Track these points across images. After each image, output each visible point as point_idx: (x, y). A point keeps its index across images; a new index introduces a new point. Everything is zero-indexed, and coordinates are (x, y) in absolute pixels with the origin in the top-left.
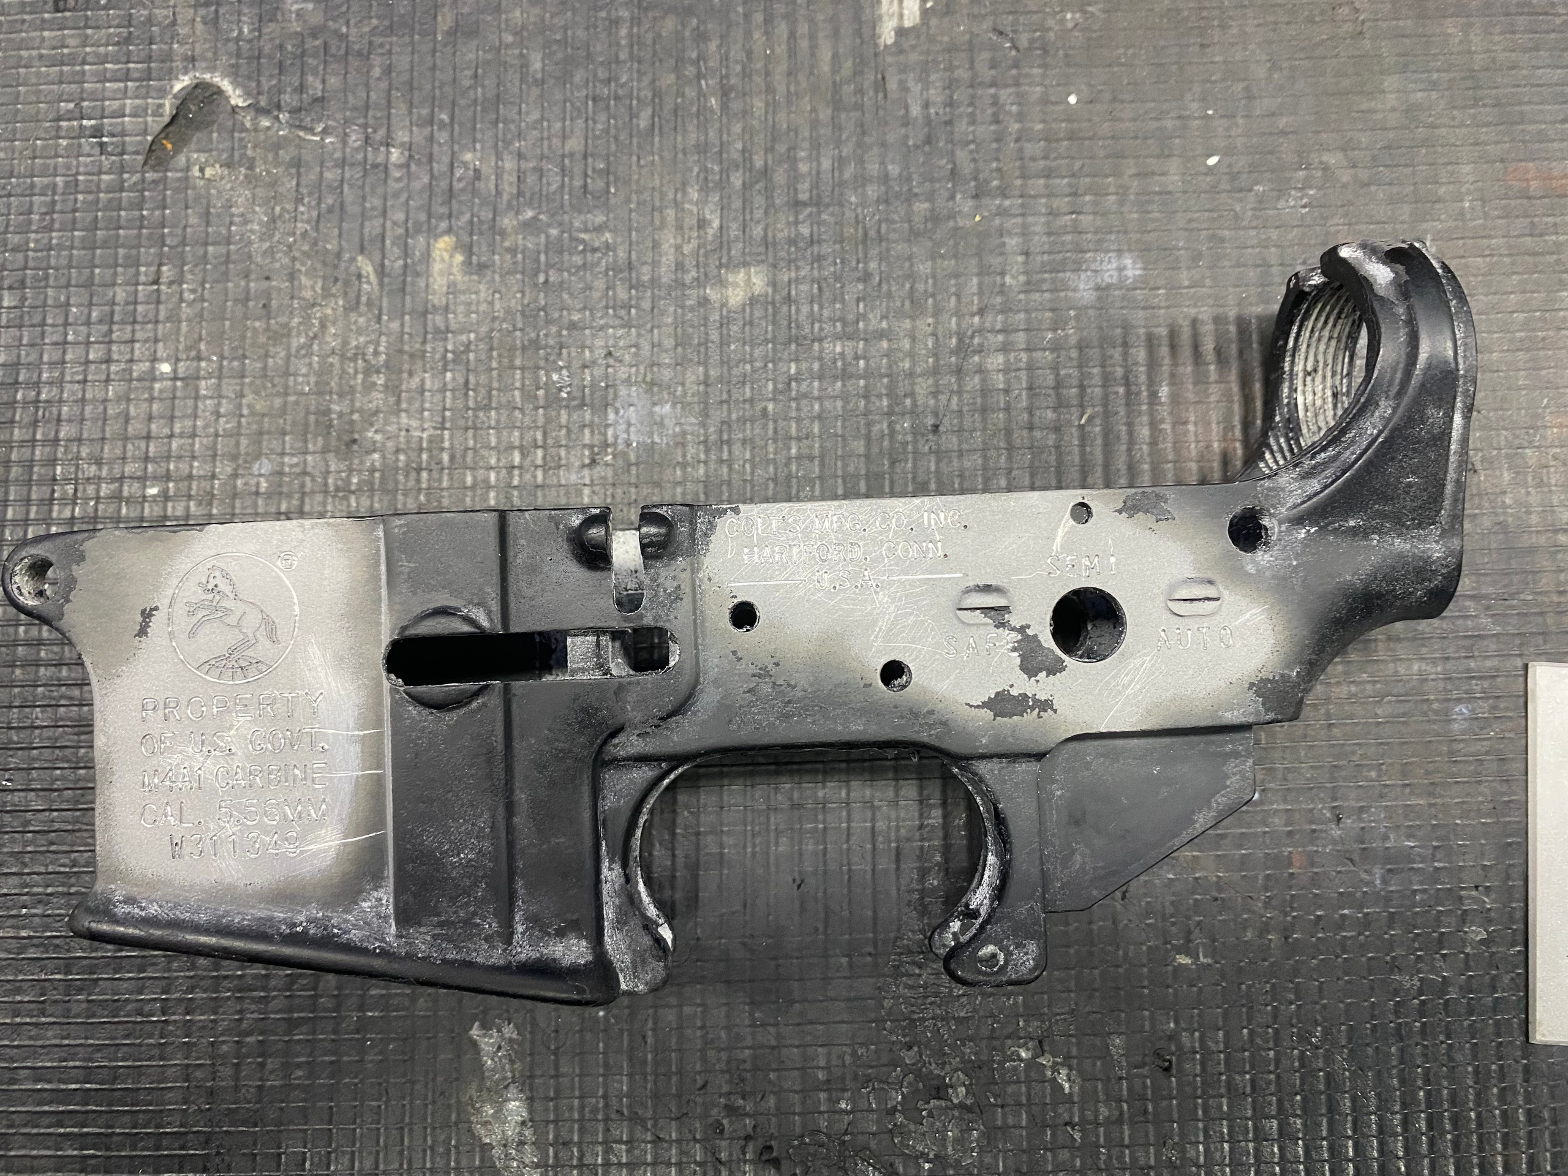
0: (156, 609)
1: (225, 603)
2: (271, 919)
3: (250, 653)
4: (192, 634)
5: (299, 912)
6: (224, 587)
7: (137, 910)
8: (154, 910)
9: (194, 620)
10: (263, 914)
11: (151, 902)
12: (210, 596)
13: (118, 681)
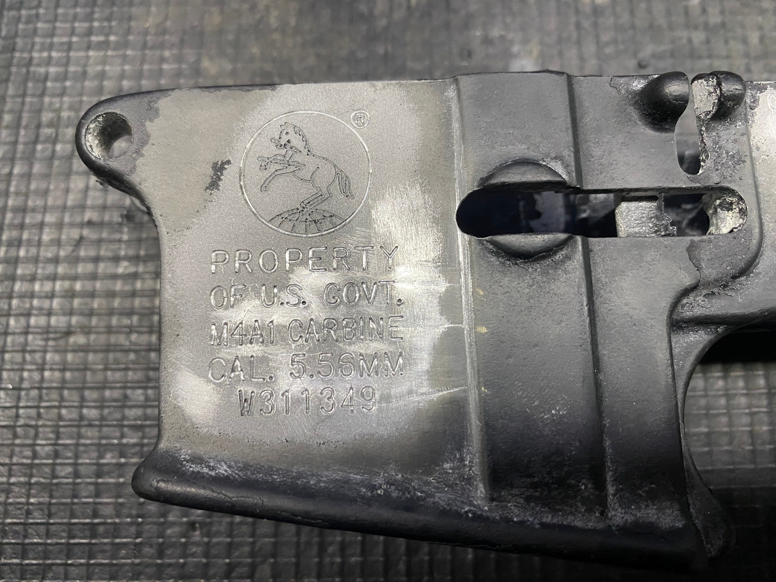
0: (228, 162)
1: (298, 158)
2: (347, 481)
3: (324, 206)
4: (264, 187)
5: (377, 474)
6: (297, 142)
7: (205, 470)
8: (223, 470)
9: (266, 174)
10: (338, 475)
11: (219, 462)
12: (283, 151)
13: (187, 233)
